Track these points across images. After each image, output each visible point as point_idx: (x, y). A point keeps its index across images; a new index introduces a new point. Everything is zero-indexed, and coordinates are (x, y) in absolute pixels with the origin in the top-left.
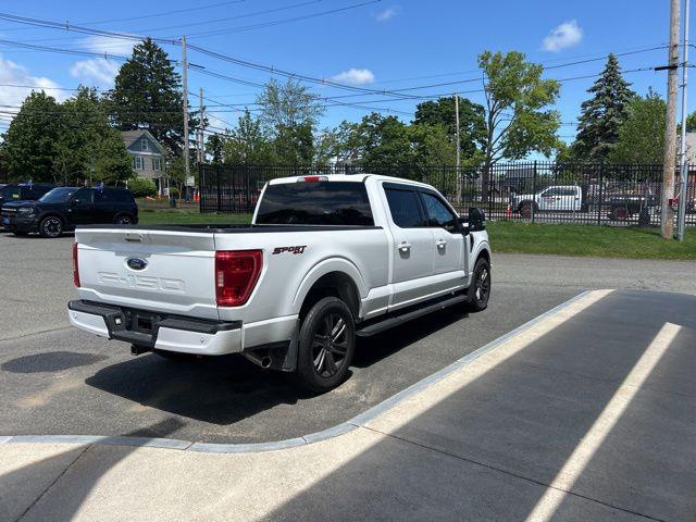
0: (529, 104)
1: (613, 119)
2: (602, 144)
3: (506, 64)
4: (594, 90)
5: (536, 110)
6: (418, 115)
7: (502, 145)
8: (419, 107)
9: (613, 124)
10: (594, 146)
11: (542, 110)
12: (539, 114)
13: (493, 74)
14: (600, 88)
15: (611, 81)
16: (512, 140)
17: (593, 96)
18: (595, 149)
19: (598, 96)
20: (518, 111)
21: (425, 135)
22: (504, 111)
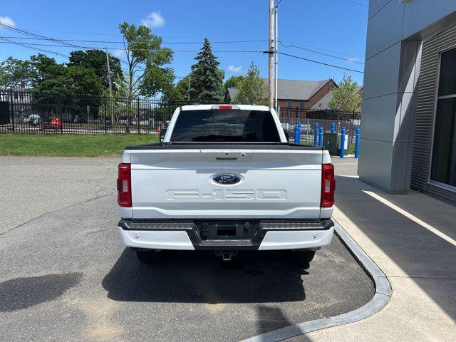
0: (156, 62)
1: (210, 77)
2: (205, 92)
3: (139, 33)
4: (198, 58)
5: (160, 67)
6: (71, 59)
7: (140, 87)
8: (72, 54)
9: (210, 80)
10: (200, 92)
11: (163, 67)
12: (162, 69)
13: (130, 38)
14: (202, 58)
15: (207, 54)
16: (145, 84)
17: (197, 62)
18: (201, 94)
19: (200, 62)
20: (149, 66)
21: (83, 75)
22: (139, 64)
